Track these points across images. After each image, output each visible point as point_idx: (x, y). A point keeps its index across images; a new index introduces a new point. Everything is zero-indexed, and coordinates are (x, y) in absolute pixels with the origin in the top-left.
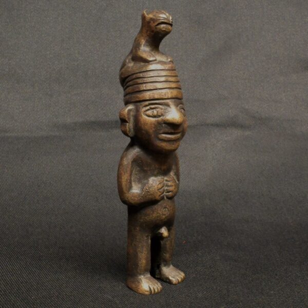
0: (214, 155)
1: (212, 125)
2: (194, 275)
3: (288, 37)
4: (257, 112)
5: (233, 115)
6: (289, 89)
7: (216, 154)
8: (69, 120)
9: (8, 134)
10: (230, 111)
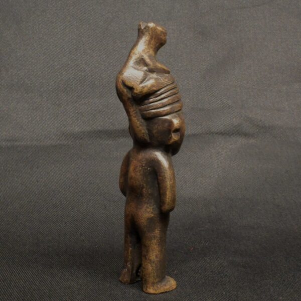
1: (217, 133)
2: (203, 281)
3: (290, 47)
4: (261, 121)
5: (237, 124)
6: (291, 98)
7: (221, 162)
8: (77, 129)
9: (17, 143)
10: (234, 120)
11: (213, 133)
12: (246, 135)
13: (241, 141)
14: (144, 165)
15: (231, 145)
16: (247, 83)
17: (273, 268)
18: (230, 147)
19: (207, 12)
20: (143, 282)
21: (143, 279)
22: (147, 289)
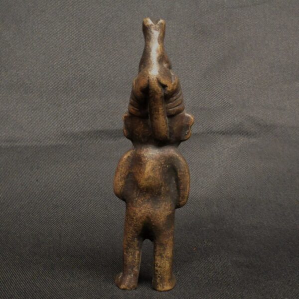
0: (221, 162)
1: (218, 132)
2: (207, 281)
5: (238, 123)
6: (293, 97)
8: (77, 130)
9: (17, 144)
10: (236, 119)
11: (214, 132)
12: (247, 134)
13: (242, 140)
14: (163, 163)
15: (232, 144)
16: (249, 82)
17: (277, 268)
18: (232, 146)
19: (207, 11)
20: (158, 282)
21: (159, 279)
22: (163, 288)
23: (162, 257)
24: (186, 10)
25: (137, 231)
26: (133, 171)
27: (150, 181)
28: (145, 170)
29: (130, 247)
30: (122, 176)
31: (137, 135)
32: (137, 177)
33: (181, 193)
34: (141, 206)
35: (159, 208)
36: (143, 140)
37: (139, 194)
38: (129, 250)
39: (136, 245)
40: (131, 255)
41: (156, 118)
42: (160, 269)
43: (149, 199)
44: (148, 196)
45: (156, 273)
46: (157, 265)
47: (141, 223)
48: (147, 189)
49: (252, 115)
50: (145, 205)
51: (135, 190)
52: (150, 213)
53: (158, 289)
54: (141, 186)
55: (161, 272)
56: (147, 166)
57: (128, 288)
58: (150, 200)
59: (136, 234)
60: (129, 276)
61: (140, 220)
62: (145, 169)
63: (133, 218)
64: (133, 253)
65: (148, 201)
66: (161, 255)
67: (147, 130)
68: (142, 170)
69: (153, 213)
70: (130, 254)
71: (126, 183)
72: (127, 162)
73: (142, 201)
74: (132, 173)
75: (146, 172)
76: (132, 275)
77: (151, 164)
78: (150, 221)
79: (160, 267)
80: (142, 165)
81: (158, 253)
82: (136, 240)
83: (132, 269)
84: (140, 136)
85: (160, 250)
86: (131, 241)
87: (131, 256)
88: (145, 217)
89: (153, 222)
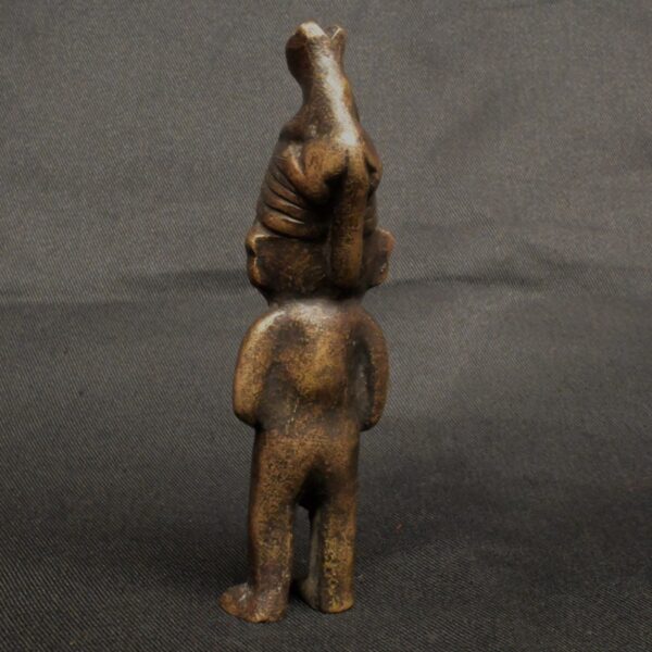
0: (463, 342)
3: (621, 92)
4: (556, 251)
5: (503, 258)
6: (623, 203)
7: (467, 342)
9: (22, 299)
11: (450, 278)
14: (348, 337)
15: (489, 304)
17: (575, 568)
19: (439, 15)
20: (331, 594)
21: (333, 587)
22: (342, 604)
23: (340, 539)
24: (394, 14)
25: (292, 490)
26: (282, 358)
27: (326, 377)
28: (315, 354)
29: (273, 528)
30: (258, 371)
31: (291, 278)
32: (294, 371)
33: (376, 398)
34: (304, 434)
35: (340, 433)
36: (304, 290)
37: (298, 409)
38: (273, 534)
39: (287, 522)
40: (278, 543)
41: (348, 240)
42: (335, 565)
43: (320, 417)
44: (318, 410)
45: (327, 575)
46: (330, 558)
47: (304, 470)
48: (317, 396)
49: (532, 241)
50: (313, 431)
51: (288, 400)
52: (323, 447)
53: (330, 609)
54: (304, 390)
55: (339, 570)
56: (319, 345)
57: (272, 619)
58: (323, 419)
59: (290, 497)
60: (273, 592)
61: (303, 465)
62: (314, 352)
63: (286, 463)
64: (280, 540)
65: (318, 422)
66: (337, 535)
67: (319, 267)
68: (306, 355)
69: (330, 446)
70: (275, 542)
71: (265, 386)
72: (268, 341)
73: (305, 422)
74: (280, 363)
75: (317, 358)
76: (279, 588)
77: (328, 340)
78: (323, 463)
79: (334, 561)
80: (305, 343)
81: (331, 533)
82: (287, 511)
83: (280, 574)
84: (300, 280)
85: (335, 524)
86: (277, 513)
87: (276, 547)
88: (313, 457)
89: (329, 466)
